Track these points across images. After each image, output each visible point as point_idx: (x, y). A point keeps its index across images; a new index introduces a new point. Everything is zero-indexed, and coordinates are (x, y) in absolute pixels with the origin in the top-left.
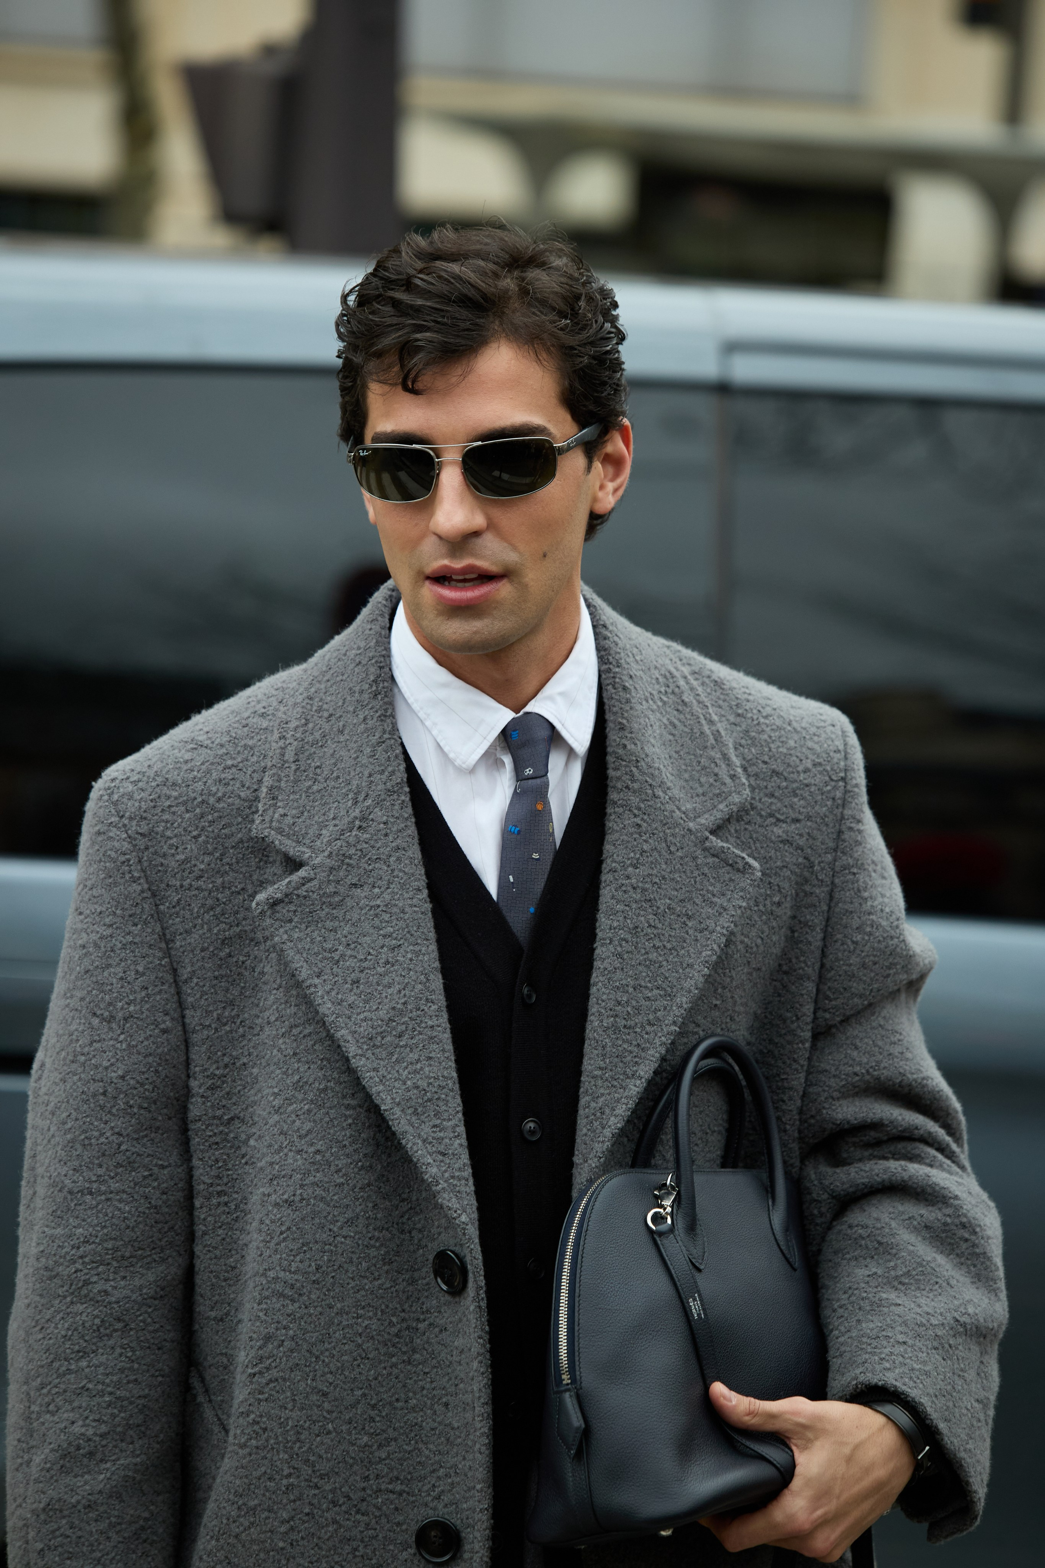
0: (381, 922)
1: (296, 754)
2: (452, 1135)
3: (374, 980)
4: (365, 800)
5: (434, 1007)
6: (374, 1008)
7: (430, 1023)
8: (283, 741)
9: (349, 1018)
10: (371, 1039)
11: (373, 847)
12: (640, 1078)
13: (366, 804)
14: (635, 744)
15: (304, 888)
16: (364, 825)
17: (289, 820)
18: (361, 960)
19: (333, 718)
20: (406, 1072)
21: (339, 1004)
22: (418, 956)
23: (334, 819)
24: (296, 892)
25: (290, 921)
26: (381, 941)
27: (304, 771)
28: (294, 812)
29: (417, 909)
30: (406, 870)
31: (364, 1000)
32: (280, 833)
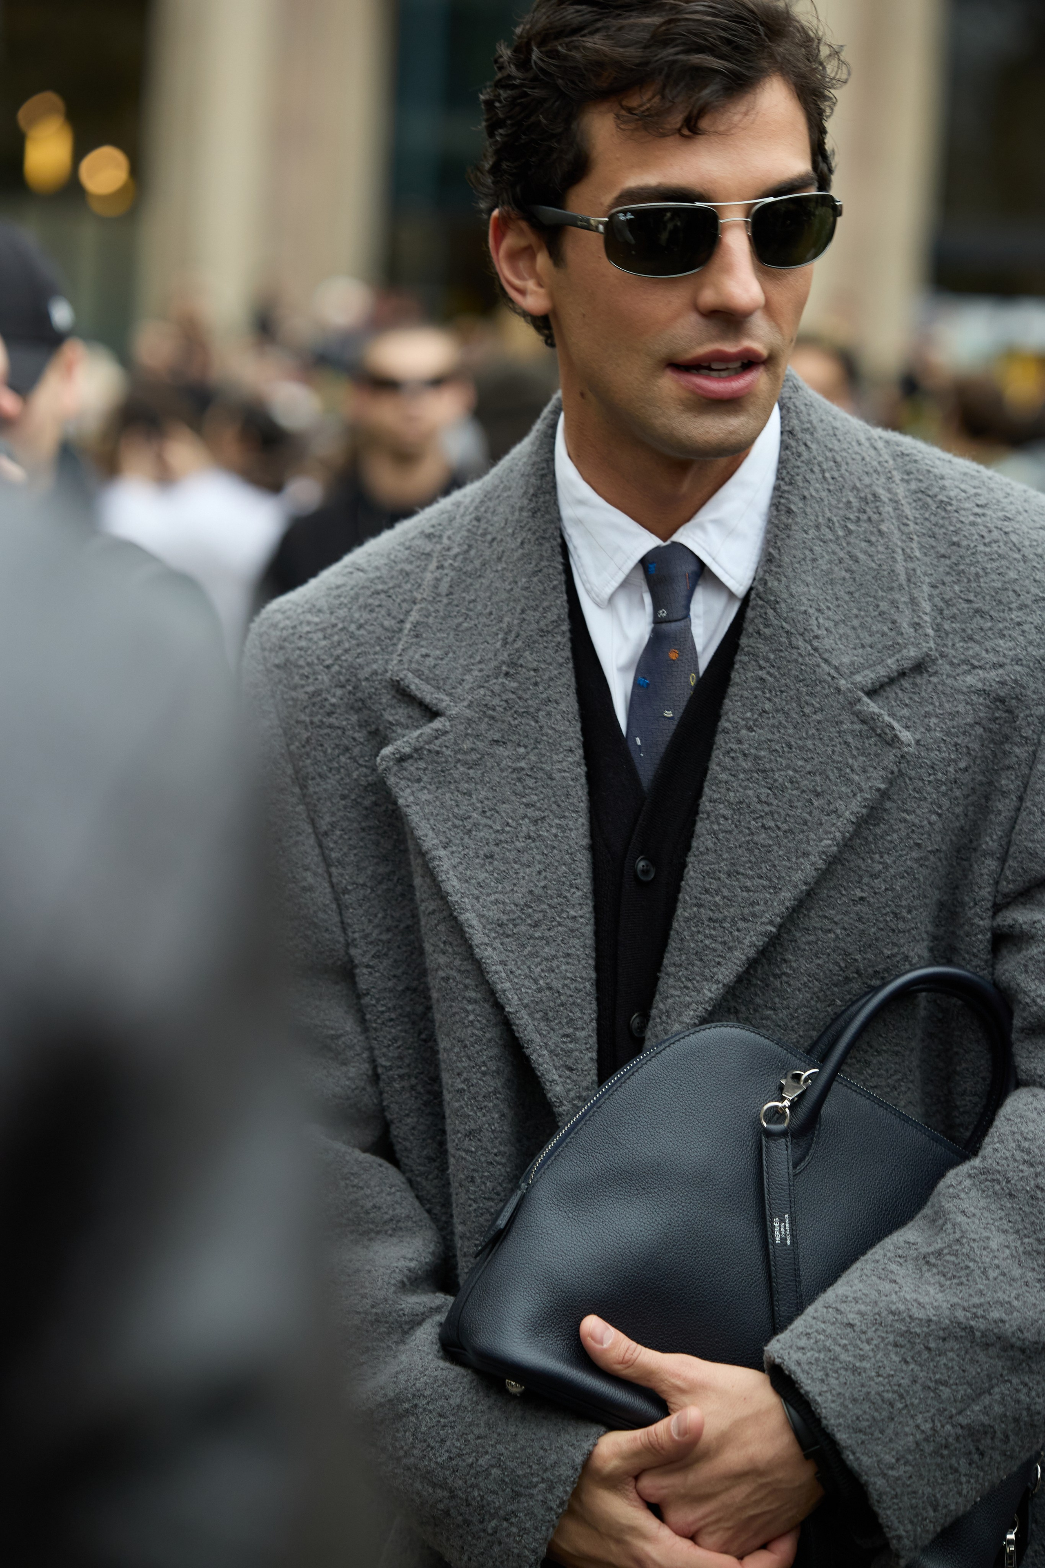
0: (524, 787)
1: (451, 586)
2: (584, 1047)
3: (511, 856)
4: (515, 641)
5: (579, 893)
6: (508, 889)
7: (572, 913)
8: (440, 571)
9: (477, 898)
10: (500, 925)
11: (520, 698)
12: (718, 982)
13: (516, 646)
14: (779, 581)
15: (437, 742)
16: (512, 671)
17: (430, 661)
18: (498, 831)
19: (495, 544)
20: (539, 969)
21: (467, 881)
22: (564, 832)
23: (480, 662)
24: (427, 747)
25: (419, 780)
26: (522, 810)
27: (457, 606)
28: (438, 652)
29: (568, 774)
30: (557, 727)
31: (496, 879)
32: (419, 677)
